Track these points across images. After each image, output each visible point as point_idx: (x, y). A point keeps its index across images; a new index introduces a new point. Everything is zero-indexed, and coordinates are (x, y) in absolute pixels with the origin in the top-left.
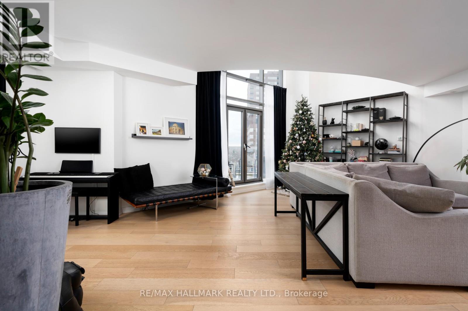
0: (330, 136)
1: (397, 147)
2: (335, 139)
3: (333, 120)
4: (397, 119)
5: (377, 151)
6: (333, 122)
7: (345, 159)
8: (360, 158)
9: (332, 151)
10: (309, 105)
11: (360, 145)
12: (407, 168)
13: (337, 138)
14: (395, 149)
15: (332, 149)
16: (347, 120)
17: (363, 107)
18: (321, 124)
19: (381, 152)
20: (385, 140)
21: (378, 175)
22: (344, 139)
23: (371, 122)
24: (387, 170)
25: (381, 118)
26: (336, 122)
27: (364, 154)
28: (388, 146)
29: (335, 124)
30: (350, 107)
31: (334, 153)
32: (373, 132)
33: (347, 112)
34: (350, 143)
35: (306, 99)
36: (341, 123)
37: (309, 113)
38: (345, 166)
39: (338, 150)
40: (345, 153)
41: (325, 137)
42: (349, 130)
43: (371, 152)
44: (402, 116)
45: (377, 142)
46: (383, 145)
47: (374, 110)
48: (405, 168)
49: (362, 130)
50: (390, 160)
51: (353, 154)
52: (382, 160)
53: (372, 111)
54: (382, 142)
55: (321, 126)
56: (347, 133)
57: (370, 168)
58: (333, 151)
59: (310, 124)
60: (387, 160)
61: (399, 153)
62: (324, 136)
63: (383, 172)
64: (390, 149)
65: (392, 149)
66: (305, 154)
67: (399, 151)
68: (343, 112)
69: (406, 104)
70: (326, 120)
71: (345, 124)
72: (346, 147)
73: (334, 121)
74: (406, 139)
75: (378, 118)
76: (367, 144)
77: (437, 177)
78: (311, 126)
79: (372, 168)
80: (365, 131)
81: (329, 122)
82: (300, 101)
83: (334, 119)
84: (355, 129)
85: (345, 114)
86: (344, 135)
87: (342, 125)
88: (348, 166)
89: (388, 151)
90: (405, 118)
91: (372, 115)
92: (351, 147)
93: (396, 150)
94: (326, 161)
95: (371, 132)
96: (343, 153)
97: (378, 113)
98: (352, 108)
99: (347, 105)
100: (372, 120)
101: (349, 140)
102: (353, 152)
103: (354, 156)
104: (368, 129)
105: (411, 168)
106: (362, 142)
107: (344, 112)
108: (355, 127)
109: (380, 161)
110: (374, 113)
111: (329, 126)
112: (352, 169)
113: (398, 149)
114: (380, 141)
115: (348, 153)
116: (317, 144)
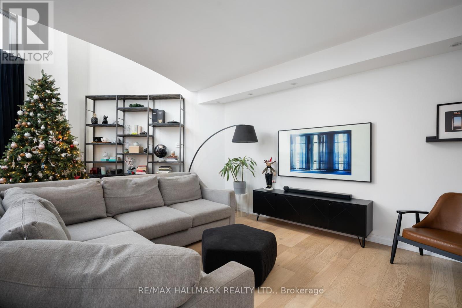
0: (102, 139)
1: (176, 155)
2: (109, 144)
3: (105, 118)
4: (174, 124)
5: (157, 159)
6: (105, 121)
7: (122, 169)
8: (139, 167)
9: (105, 159)
10: (56, 89)
11: (138, 152)
12: (179, 180)
13: (112, 143)
14: (173, 156)
15: (105, 156)
16: (124, 120)
17: (140, 106)
18: (90, 122)
19: (161, 160)
20: (164, 147)
21: (145, 193)
22: (120, 144)
23: (149, 125)
24: (158, 185)
25: (160, 121)
26: (110, 121)
27: (142, 163)
28: (167, 154)
29: (108, 123)
30: (127, 104)
31: (108, 162)
32: (153, 137)
33: (124, 110)
34: (128, 149)
35: (51, 79)
36: (115, 123)
37: (54, 100)
38: (99, 184)
39: (113, 159)
40: (122, 162)
41: (96, 140)
42: (126, 133)
43: (150, 160)
44: (179, 121)
45: (156, 148)
46: (162, 153)
47: (152, 111)
48: (178, 180)
49: (140, 134)
50: (169, 169)
51: (131, 163)
52: (161, 169)
53: (151, 112)
54: (160, 149)
55: (89, 125)
56: (124, 136)
57: (136, 183)
58: (107, 160)
59: (56, 118)
60: (166, 169)
61: (177, 161)
62: (95, 138)
63: (151, 188)
64: (169, 156)
65: (171, 156)
66: (42, 167)
67: (176, 159)
68: (118, 109)
69: (182, 108)
70: (96, 118)
71: (122, 125)
72: (123, 155)
73: (108, 119)
74: (183, 145)
75: (157, 121)
76: (146, 151)
77: (206, 186)
78: (58, 122)
79: (138, 183)
80: (144, 135)
81: (100, 121)
82: (37, 80)
83: (108, 117)
84: (133, 132)
85: (120, 113)
86: (121, 139)
87: (116, 126)
88: (103, 184)
89: (167, 159)
90: (182, 123)
91: (151, 116)
92: (128, 154)
93: (174, 158)
94: (69, 179)
95: (150, 136)
96: (118, 162)
97: (157, 115)
98: (129, 106)
99: (124, 101)
100: (151, 122)
101: (127, 146)
102: (131, 160)
103: (132, 166)
104: (146, 134)
105: (183, 179)
106: (141, 149)
107: (120, 110)
108: (133, 130)
109: (159, 170)
110: (153, 115)
111: (100, 126)
112: (110, 188)
113: (176, 156)
114: (159, 147)
115: (125, 162)
116: (69, 150)
